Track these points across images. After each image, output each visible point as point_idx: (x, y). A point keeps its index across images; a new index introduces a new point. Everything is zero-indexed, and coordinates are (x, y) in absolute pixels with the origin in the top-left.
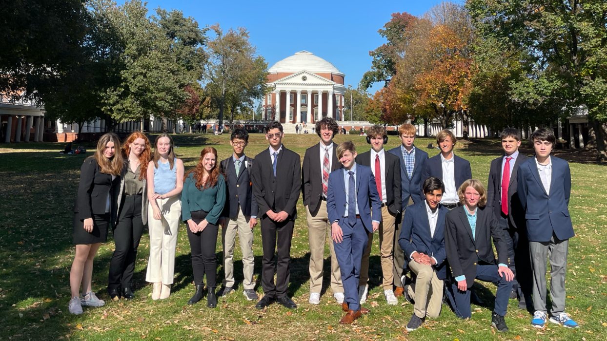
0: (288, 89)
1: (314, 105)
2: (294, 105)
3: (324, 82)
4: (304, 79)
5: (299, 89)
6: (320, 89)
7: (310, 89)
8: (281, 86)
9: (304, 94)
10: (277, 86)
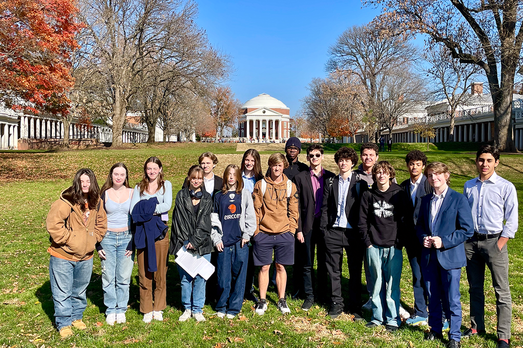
0: (254, 119)
1: (270, 128)
2: (258, 128)
3: (276, 114)
4: (264, 112)
5: (261, 119)
6: (274, 119)
7: (267, 119)
8: (251, 117)
9: (264, 121)
10: (247, 117)
